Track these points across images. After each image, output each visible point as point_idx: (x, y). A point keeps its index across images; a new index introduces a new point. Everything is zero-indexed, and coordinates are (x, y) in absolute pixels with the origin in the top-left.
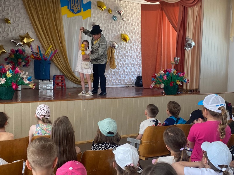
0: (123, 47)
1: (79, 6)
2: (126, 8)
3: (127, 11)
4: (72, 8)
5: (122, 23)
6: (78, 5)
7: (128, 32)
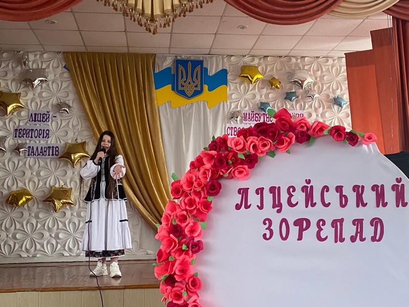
1: (198, 82)
2: (320, 72)
3: (322, 77)
4: (180, 88)
5: (310, 106)
6: (195, 79)
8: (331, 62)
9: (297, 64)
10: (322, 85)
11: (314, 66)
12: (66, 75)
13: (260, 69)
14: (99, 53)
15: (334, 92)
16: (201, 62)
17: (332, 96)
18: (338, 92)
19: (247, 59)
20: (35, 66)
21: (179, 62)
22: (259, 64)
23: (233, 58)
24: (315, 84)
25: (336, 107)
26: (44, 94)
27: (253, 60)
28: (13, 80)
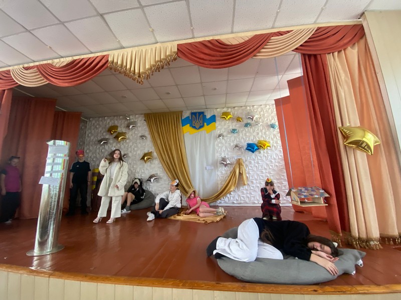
0: (263, 156)
1: (201, 122)
2: (262, 112)
3: (264, 115)
4: (193, 125)
5: (258, 129)
7: (269, 138)
8: (268, 107)
9: (250, 110)
10: (264, 118)
11: (259, 109)
12: (145, 123)
13: (231, 114)
14: (158, 113)
15: (270, 121)
16: (203, 113)
17: (269, 123)
18: (273, 121)
19: (225, 110)
20: (132, 121)
21: (192, 114)
22: (231, 111)
23: (218, 110)
24: (260, 118)
25: (272, 129)
26: (136, 132)
27: (228, 110)
28: (124, 127)
